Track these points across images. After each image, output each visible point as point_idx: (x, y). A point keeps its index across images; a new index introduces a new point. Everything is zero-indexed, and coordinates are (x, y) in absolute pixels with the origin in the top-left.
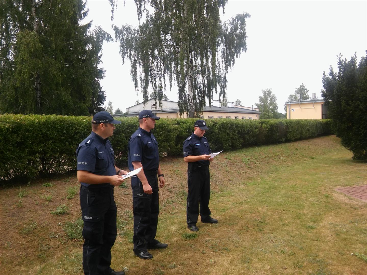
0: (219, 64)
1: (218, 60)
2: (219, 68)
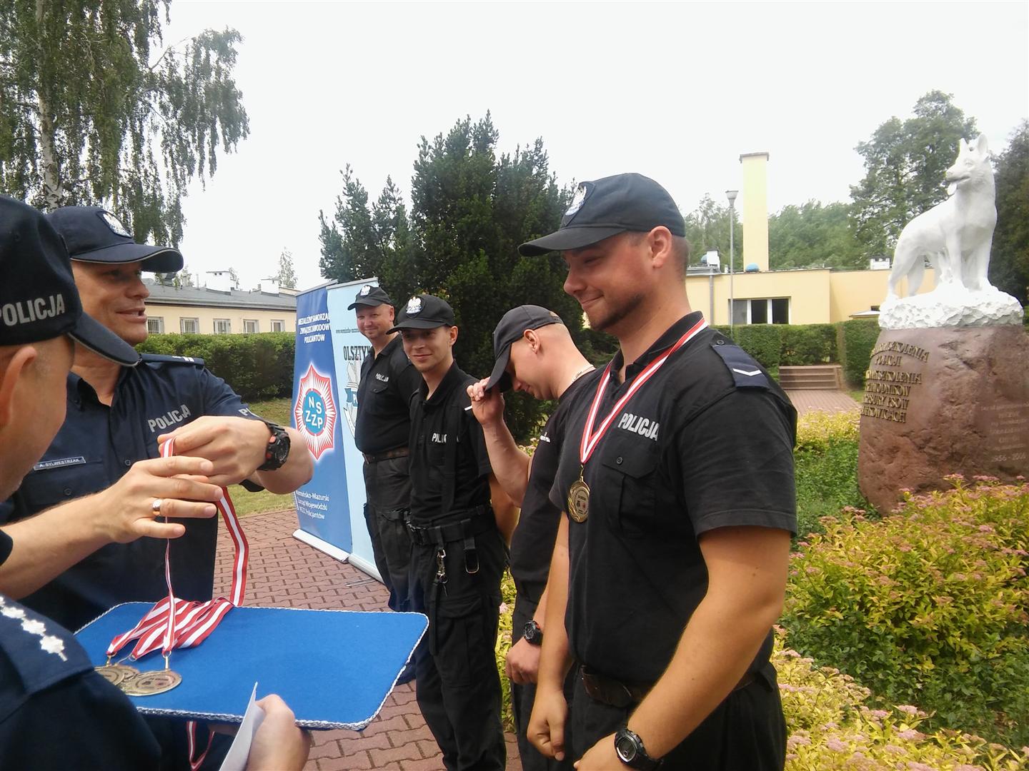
0: (155, 168)
1: (150, 156)
2: (156, 180)
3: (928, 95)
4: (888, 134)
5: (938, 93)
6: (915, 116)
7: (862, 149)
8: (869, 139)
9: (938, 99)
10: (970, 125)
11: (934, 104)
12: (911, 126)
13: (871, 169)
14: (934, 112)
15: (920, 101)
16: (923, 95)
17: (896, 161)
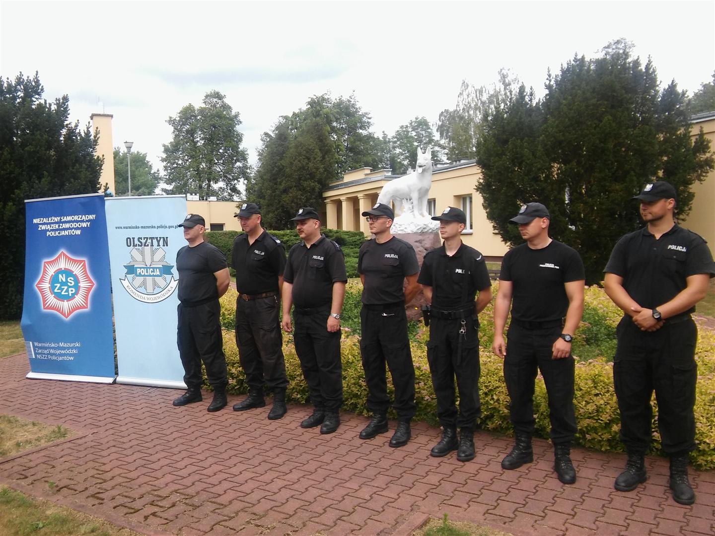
3: (211, 93)
4: (187, 114)
5: (218, 93)
6: (203, 106)
7: (171, 121)
8: (176, 116)
9: (217, 97)
10: (236, 116)
11: (215, 100)
12: (202, 111)
13: (176, 136)
14: (215, 106)
15: (207, 96)
16: (209, 93)
17: (191, 132)
